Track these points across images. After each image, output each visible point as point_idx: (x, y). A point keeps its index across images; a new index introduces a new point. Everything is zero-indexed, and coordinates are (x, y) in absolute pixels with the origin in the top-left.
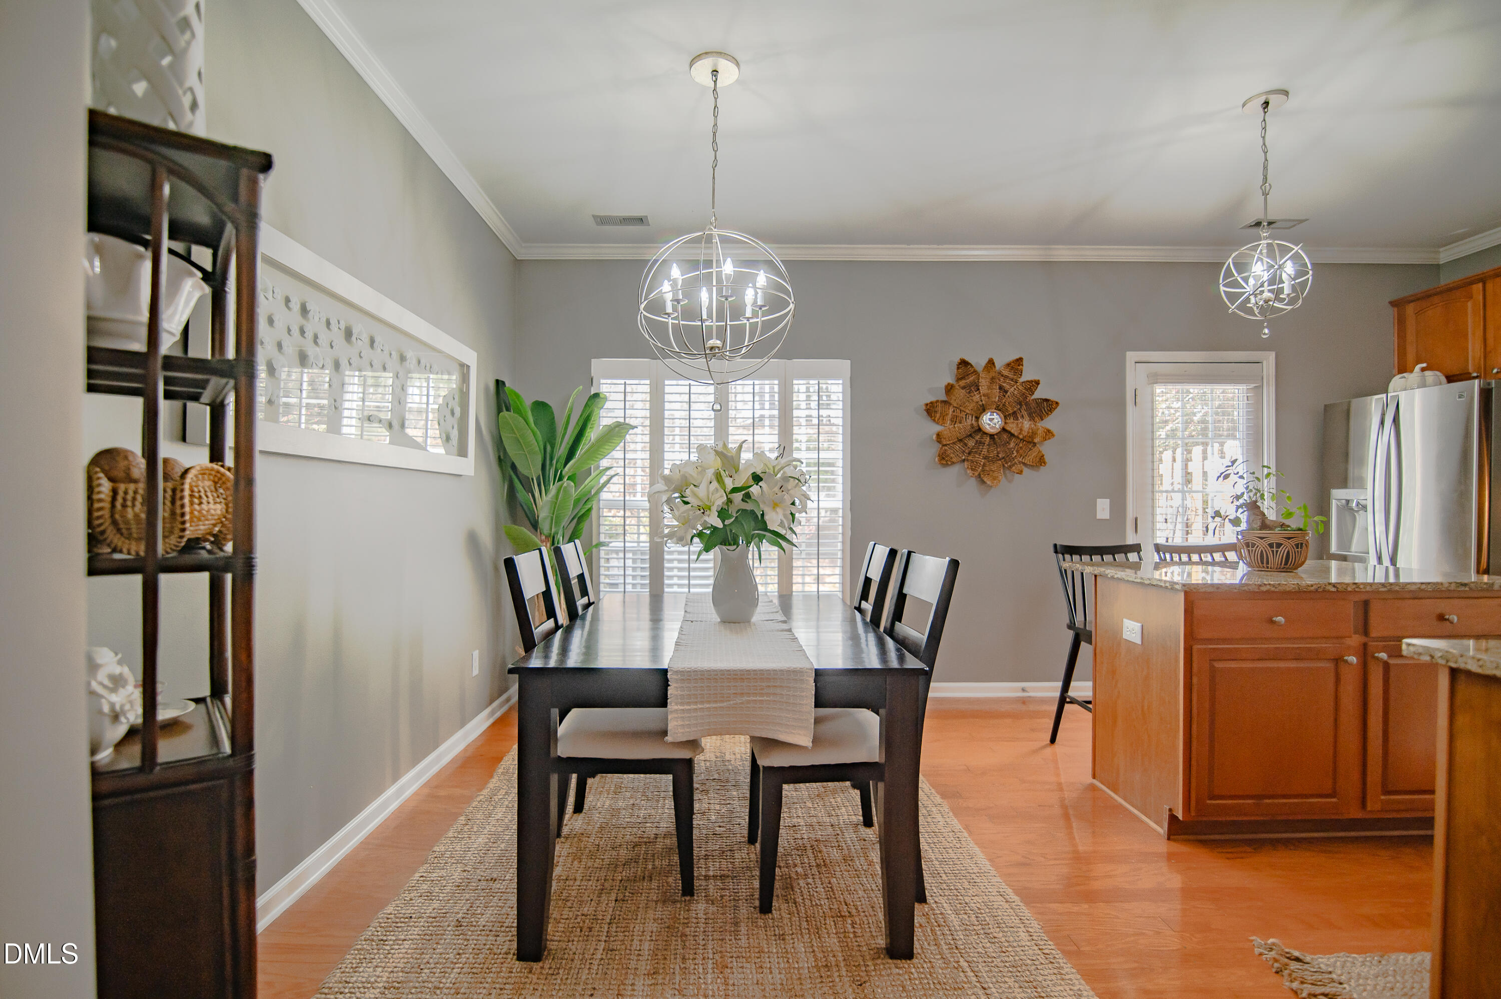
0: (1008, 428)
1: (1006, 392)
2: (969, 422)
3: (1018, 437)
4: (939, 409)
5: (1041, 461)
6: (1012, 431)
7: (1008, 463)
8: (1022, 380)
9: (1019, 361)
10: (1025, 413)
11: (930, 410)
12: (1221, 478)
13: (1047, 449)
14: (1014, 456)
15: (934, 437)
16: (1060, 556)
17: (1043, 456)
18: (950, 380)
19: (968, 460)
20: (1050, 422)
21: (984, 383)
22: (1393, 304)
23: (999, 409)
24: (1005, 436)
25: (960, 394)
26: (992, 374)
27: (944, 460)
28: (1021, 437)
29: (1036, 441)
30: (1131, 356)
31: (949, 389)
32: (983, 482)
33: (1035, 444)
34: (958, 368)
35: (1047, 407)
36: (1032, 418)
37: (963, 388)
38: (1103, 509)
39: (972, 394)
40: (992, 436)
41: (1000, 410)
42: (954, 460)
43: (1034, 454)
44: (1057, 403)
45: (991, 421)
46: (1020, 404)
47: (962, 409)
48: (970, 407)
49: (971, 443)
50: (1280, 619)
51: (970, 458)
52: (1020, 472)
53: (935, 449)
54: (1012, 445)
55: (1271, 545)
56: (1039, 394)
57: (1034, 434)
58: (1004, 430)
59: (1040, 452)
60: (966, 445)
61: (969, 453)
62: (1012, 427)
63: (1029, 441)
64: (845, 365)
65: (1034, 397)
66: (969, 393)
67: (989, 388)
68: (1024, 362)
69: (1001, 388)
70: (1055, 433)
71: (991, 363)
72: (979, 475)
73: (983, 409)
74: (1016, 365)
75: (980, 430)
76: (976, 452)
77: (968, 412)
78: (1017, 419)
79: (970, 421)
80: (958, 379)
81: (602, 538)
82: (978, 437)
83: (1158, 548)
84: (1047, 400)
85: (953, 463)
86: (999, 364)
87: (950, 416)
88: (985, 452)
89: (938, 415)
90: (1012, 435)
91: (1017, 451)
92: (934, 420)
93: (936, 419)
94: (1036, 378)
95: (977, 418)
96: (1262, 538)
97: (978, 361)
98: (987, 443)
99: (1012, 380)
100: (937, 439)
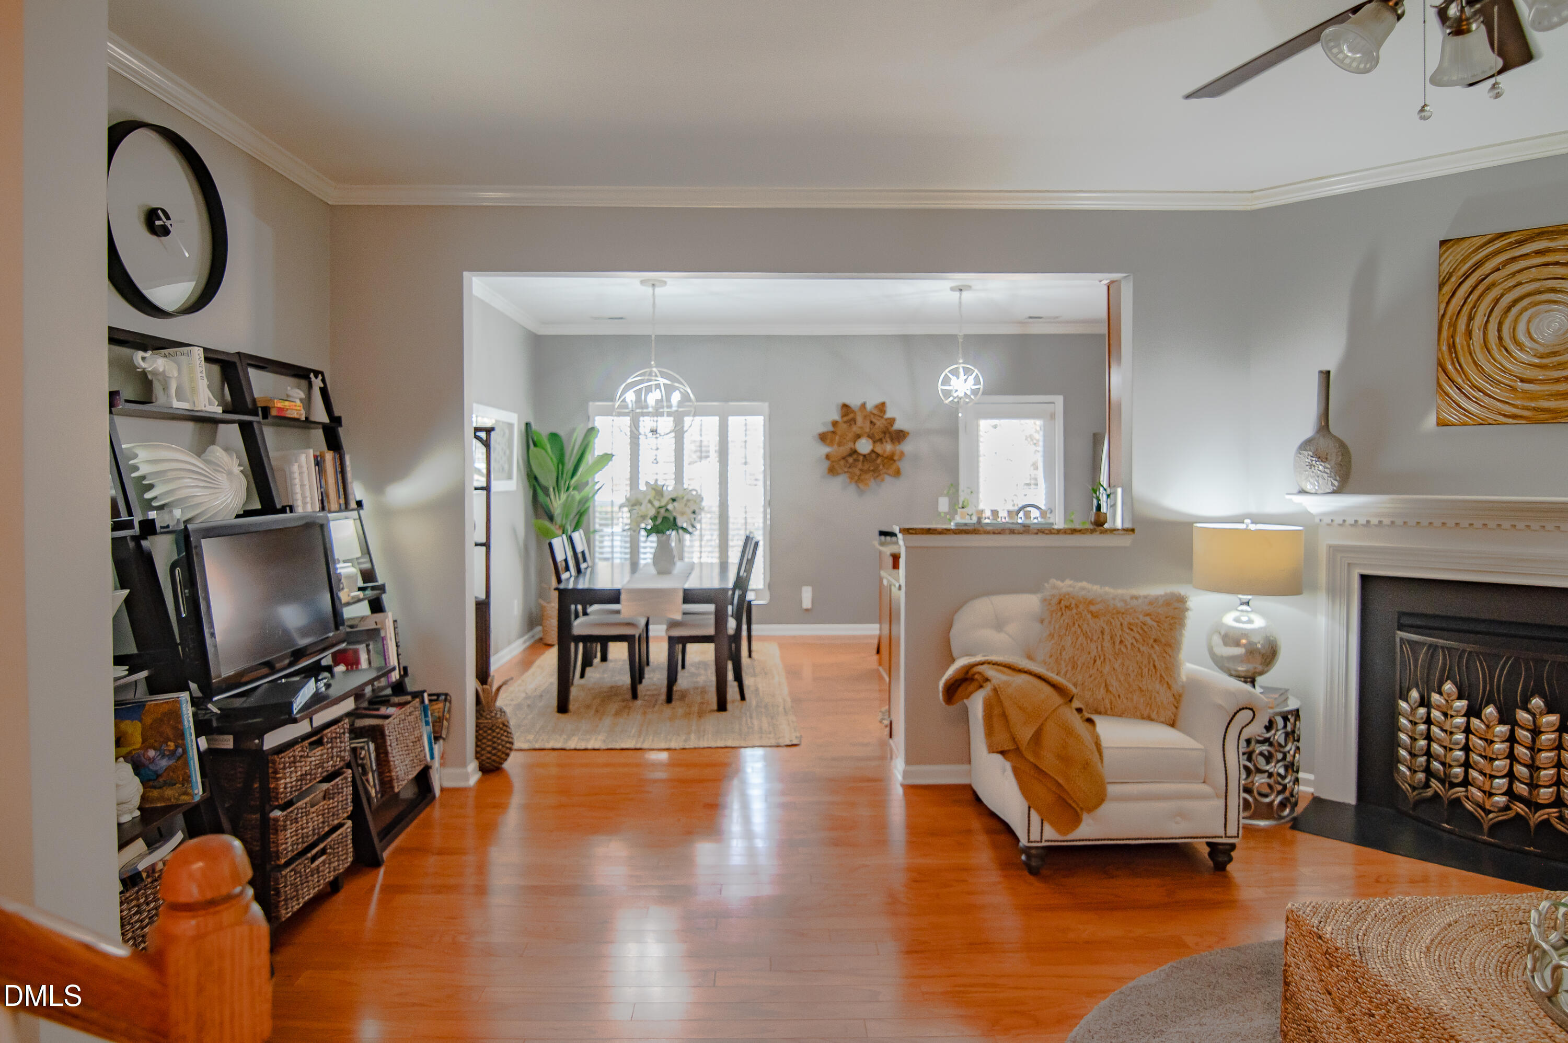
0: (876, 450)
1: (875, 425)
3: (882, 456)
4: (829, 436)
5: (898, 473)
6: (879, 452)
7: (876, 472)
8: (885, 417)
9: (883, 404)
10: (888, 440)
11: (823, 437)
13: (904, 465)
14: (880, 469)
15: (824, 456)
17: (899, 469)
18: (837, 417)
19: (849, 472)
20: (904, 446)
21: (859, 420)
23: (870, 436)
24: (874, 455)
25: (844, 426)
26: (864, 413)
27: (832, 471)
28: (885, 456)
29: (895, 459)
31: (835, 423)
32: (859, 487)
33: (895, 461)
34: (841, 409)
35: (900, 436)
36: (892, 442)
37: (845, 422)
38: (943, 504)
39: (852, 427)
40: (864, 456)
42: (840, 472)
43: (894, 467)
44: (908, 433)
45: (864, 446)
46: (885, 433)
47: (844, 437)
48: (850, 435)
49: (851, 460)
51: (850, 470)
52: (884, 480)
53: (827, 464)
54: (879, 461)
56: (897, 426)
57: (894, 454)
58: (873, 451)
59: (897, 466)
60: (847, 461)
61: (850, 467)
62: (879, 449)
63: (891, 459)
64: (765, 406)
65: (893, 428)
66: (850, 425)
67: (862, 422)
68: (887, 405)
69: (871, 422)
70: (906, 454)
71: (863, 405)
72: (857, 481)
73: (858, 437)
74: (882, 407)
75: (856, 451)
76: (854, 466)
77: (849, 439)
78: (883, 443)
79: (850, 445)
80: (843, 416)
81: (597, 527)
82: (855, 456)
84: (902, 431)
85: (839, 474)
86: (869, 406)
87: (836, 442)
88: (861, 465)
89: (828, 441)
90: (879, 454)
91: (882, 466)
92: (826, 444)
94: (895, 416)
95: (855, 443)
97: (855, 402)
98: (862, 460)
99: (879, 417)
100: (828, 457)
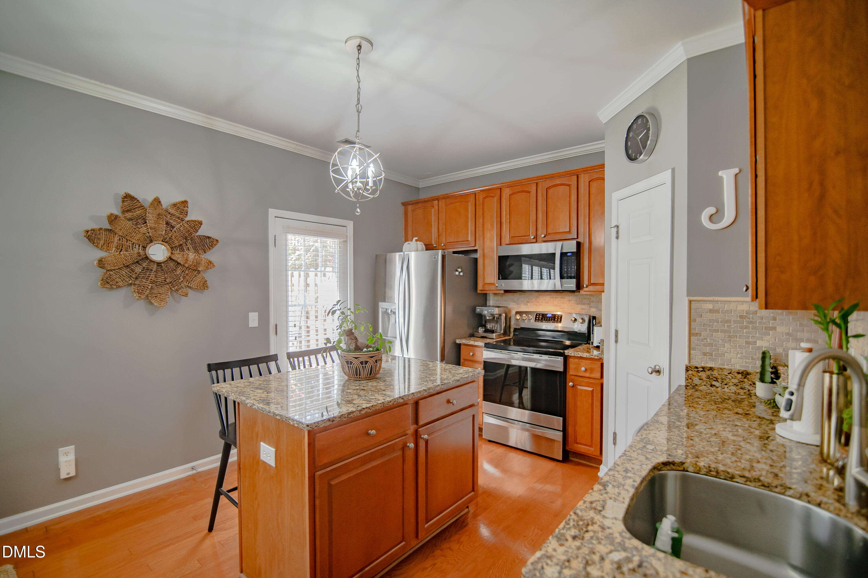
0: (174, 258)
1: (173, 227)
2: (136, 250)
3: (183, 266)
4: (103, 236)
5: (204, 286)
6: (179, 261)
7: (175, 287)
8: (187, 219)
9: (185, 203)
10: (189, 246)
11: (92, 236)
12: (330, 314)
13: (209, 276)
14: (180, 281)
15: (96, 263)
16: (214, 373)
17: (206, 281)
18: (116, 211)
19: (135, 284)
20: (212, 255)
21: (151, 218)
22: (404, 204)
24: (172, 264)
25: (126, 225)
26: (158, 211)
27: (108, 283)
28: (187, 265)
29: (200, 269)
30: (272, 212)
31: (112, 219)
32: (152, 304)
33: (199, 272)
34: (123, 201)
35: (209, 243)
36: (196, 250)
37: (130, 220)
38: (253, 319)
39: (139, 226)
40: (159, 264)
41: (166, 242)
42: (120, 284)
43: (198, 279)
44: (217, 241)
45: (158, 251)
46: (186, 238)
47: (129, 238)
48: (137, 237)
49: (138, 269)
50: (373, 432)
51: (137, 282)
52: (186, 295)
54: (179, 272)
55: (362, 363)
56: (202, 232)
57: (198, 263)
58: (170, 258)
59: (203, 278)
60: (132, 271)
61: (136, 278)
62: (178, 257)
63: (195, 269)
65: (197, 234)
66: (136, 224)
67: (155, 222)
68: (189, 205)
69: (167, 223)
70: (215, 264)
71: (157, 201)
72: (147, 296)
73: (150, 241)
74: (182, 207)
75: (147, 258)
76: (143, 278)
77: (135, 241)
78: (183, 251)
80: (125, 212)
82: (144, 265)
83: (290, 356)
84: (209, 238)
85: (119, 287)
86: (165, 203)
87: (115, 244)
88: (152, 276)
89: (102, 242)
90: (179, 264)
91: (184, 278)
92: (97, 246)
93: (100, 246)
94: (200, 219)
95: (144, 248)
96: (356, 358)
98: (154, 270)
99: (179, 218)
100: (101, 263)
